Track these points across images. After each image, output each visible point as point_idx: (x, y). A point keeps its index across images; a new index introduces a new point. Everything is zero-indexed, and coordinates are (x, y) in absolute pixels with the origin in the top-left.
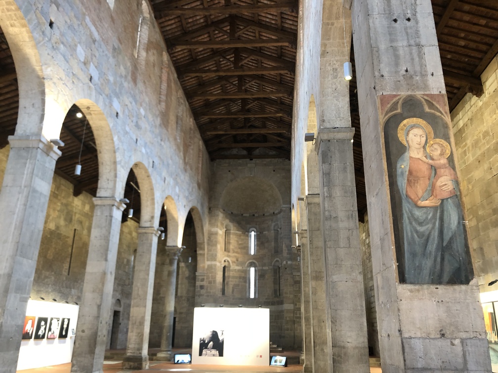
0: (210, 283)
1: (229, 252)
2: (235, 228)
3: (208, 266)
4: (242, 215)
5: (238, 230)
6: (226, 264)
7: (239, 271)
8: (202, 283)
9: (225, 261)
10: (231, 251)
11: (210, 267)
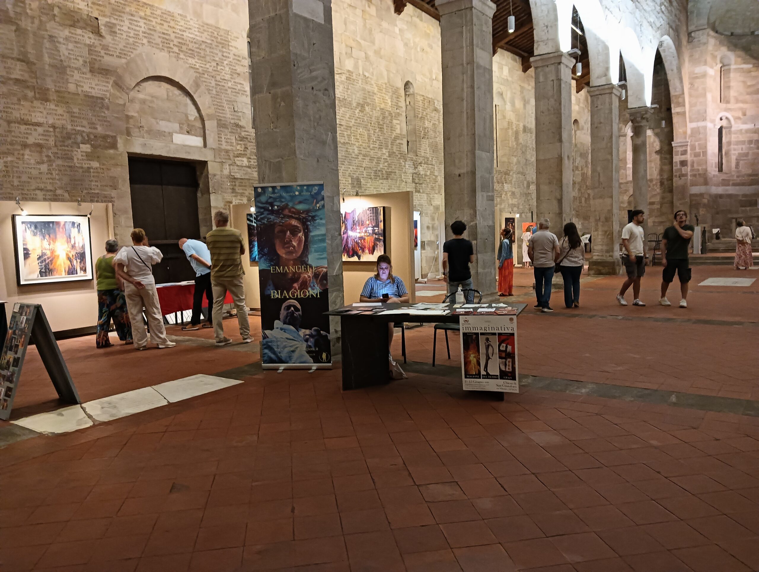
0: (697, 155)
1: (728, 102)
2: (739, 60)
3: (692, 129)
4: (753, 33)
5: (744, 63)
6: (724, 123)
7: (747, 131)
8: (683, 158)
9: (721, 119)
10: (732, 100)
11: (696, 132)
